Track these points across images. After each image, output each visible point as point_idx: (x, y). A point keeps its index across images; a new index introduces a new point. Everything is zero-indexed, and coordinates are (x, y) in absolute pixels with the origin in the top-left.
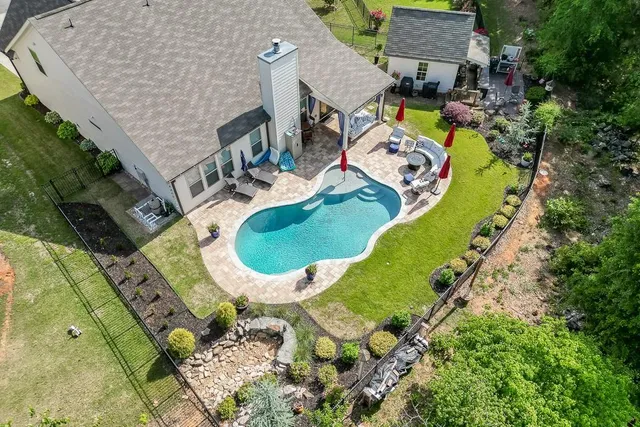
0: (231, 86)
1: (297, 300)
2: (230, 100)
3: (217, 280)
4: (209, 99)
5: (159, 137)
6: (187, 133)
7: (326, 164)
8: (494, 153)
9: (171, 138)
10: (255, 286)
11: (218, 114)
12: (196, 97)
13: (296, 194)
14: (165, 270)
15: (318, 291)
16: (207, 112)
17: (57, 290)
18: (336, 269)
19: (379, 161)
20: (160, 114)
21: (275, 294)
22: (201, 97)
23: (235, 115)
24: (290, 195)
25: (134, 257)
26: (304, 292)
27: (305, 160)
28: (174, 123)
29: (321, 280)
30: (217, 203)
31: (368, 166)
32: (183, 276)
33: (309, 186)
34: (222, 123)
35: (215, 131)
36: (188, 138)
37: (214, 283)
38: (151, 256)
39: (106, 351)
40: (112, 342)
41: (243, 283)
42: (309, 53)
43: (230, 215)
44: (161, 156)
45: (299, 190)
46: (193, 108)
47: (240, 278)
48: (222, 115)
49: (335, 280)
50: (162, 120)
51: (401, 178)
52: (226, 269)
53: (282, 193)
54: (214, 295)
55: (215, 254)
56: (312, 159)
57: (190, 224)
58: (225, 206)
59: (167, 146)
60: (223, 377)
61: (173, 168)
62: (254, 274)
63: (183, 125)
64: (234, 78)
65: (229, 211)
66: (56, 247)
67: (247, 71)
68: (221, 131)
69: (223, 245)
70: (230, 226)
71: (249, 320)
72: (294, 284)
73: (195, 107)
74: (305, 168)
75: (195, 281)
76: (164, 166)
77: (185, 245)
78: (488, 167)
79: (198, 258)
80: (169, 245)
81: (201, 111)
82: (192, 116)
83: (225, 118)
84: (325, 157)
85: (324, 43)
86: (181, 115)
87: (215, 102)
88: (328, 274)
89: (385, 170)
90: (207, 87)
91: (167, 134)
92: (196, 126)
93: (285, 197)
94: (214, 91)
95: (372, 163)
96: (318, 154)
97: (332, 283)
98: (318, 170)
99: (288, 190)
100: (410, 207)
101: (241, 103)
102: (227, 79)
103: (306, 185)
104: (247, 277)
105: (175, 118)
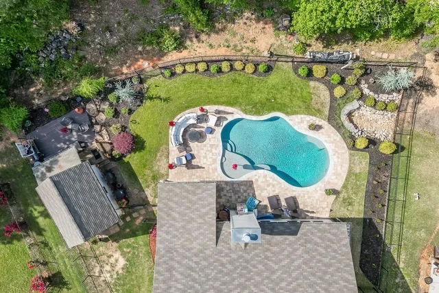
0: (267, 258)
1: (326, 123)
2: (275, 249)
3: (348, 165)
4: (288, 256)
5: (335, 251)
6: (316, 244)
7: (233, 183)
8: (142, 102)
9: (328, 247)
10: (336, 147)
11: (289, 245)
12: (296, 263)
13: (268, 179)
14: (362, 194)
15: (314, 118)
16: (296, 250)
17: (410, 227)
18: (297, 120)
19: (205, 157)
20: (325, 265)
21: (332, 135)
22: (293, 261)
23: (278, 238)
24: (271, 181)
25: (368, 216)
26: (320, 124)
27: (239, 197)
28: (321, 254)
29: (308, 122)
30: (308, 212)
31: (214, 161)
32: (358, 183)
33: (257, 177)
34: (291, 238)
35: (299, 235)
36: (319, 241)
37: (350, 166)
38: (362, 208)
39: (411, 175)
40: (406, 178)
41: (339, 153)
42: (189, 250)
43: (309, 198)
44: (341, 240)
45: (264, 180)
46: (303, 257)
47: (338, 157)
48: (287, 242)
49: (302, 116)
50: (326, 260)
51: (209, 136)
52: (339, 168)
53: (273, 186)
54: (355, 160)
55: (336, 181)
56: (235, 194)
57: (331, 210)
58: (307, 206)
59: (333, 243)
60: (379, 123)
61: (338, 229)
62: (331, 153)
63: (316, 250)
64: (260, 262)
65: (308, 200)
66: (395, 256)
67: (247, 261)
68: (295, 233)
69: (329, 183)
70: (316, 191)
71: (353, 134)
72: (321, 131)
73: (301, 256)
74: (245, 191)
75: (356, 175)
76: (343, 233)
77: (344, 199)
78: (159, 98)
79: (345, 186)
80: (350, 208)
81: (299, 252)
82: (307, 252)
83: (286, 239)
84: (228, 188)
85: (169, 251)
86: (313, 257)
87: (286, 253)
88: (302, 122)
89: (209, 149)
90: (284, 266)
91: (329, 250)
92: (309, 245)
93: (275, 182)
94: (280, 261)
95: (211, 160)
96: (228, 195)
97: (305, 116)
98: (240, 184)
99: (268, 186)
100: (227, 116)
101: (269, 243)
102: (266, 264)
103: (257, 180)
104: (334, 155)
105: (318, 257)
